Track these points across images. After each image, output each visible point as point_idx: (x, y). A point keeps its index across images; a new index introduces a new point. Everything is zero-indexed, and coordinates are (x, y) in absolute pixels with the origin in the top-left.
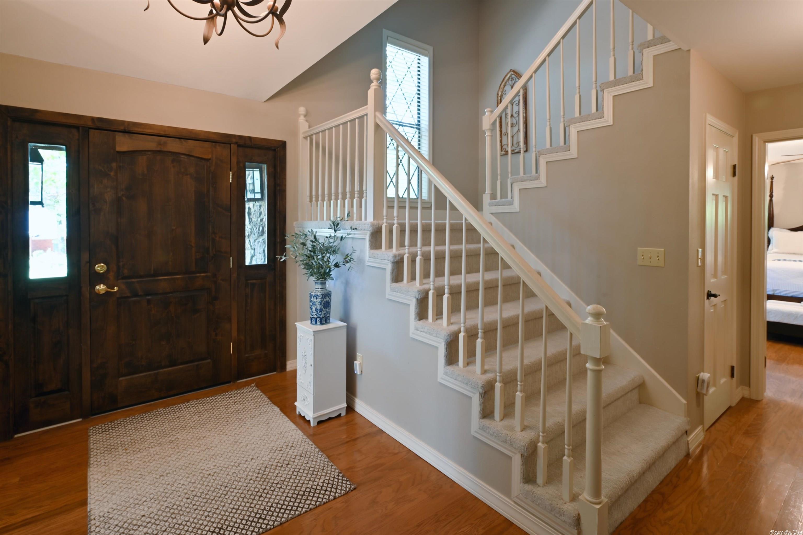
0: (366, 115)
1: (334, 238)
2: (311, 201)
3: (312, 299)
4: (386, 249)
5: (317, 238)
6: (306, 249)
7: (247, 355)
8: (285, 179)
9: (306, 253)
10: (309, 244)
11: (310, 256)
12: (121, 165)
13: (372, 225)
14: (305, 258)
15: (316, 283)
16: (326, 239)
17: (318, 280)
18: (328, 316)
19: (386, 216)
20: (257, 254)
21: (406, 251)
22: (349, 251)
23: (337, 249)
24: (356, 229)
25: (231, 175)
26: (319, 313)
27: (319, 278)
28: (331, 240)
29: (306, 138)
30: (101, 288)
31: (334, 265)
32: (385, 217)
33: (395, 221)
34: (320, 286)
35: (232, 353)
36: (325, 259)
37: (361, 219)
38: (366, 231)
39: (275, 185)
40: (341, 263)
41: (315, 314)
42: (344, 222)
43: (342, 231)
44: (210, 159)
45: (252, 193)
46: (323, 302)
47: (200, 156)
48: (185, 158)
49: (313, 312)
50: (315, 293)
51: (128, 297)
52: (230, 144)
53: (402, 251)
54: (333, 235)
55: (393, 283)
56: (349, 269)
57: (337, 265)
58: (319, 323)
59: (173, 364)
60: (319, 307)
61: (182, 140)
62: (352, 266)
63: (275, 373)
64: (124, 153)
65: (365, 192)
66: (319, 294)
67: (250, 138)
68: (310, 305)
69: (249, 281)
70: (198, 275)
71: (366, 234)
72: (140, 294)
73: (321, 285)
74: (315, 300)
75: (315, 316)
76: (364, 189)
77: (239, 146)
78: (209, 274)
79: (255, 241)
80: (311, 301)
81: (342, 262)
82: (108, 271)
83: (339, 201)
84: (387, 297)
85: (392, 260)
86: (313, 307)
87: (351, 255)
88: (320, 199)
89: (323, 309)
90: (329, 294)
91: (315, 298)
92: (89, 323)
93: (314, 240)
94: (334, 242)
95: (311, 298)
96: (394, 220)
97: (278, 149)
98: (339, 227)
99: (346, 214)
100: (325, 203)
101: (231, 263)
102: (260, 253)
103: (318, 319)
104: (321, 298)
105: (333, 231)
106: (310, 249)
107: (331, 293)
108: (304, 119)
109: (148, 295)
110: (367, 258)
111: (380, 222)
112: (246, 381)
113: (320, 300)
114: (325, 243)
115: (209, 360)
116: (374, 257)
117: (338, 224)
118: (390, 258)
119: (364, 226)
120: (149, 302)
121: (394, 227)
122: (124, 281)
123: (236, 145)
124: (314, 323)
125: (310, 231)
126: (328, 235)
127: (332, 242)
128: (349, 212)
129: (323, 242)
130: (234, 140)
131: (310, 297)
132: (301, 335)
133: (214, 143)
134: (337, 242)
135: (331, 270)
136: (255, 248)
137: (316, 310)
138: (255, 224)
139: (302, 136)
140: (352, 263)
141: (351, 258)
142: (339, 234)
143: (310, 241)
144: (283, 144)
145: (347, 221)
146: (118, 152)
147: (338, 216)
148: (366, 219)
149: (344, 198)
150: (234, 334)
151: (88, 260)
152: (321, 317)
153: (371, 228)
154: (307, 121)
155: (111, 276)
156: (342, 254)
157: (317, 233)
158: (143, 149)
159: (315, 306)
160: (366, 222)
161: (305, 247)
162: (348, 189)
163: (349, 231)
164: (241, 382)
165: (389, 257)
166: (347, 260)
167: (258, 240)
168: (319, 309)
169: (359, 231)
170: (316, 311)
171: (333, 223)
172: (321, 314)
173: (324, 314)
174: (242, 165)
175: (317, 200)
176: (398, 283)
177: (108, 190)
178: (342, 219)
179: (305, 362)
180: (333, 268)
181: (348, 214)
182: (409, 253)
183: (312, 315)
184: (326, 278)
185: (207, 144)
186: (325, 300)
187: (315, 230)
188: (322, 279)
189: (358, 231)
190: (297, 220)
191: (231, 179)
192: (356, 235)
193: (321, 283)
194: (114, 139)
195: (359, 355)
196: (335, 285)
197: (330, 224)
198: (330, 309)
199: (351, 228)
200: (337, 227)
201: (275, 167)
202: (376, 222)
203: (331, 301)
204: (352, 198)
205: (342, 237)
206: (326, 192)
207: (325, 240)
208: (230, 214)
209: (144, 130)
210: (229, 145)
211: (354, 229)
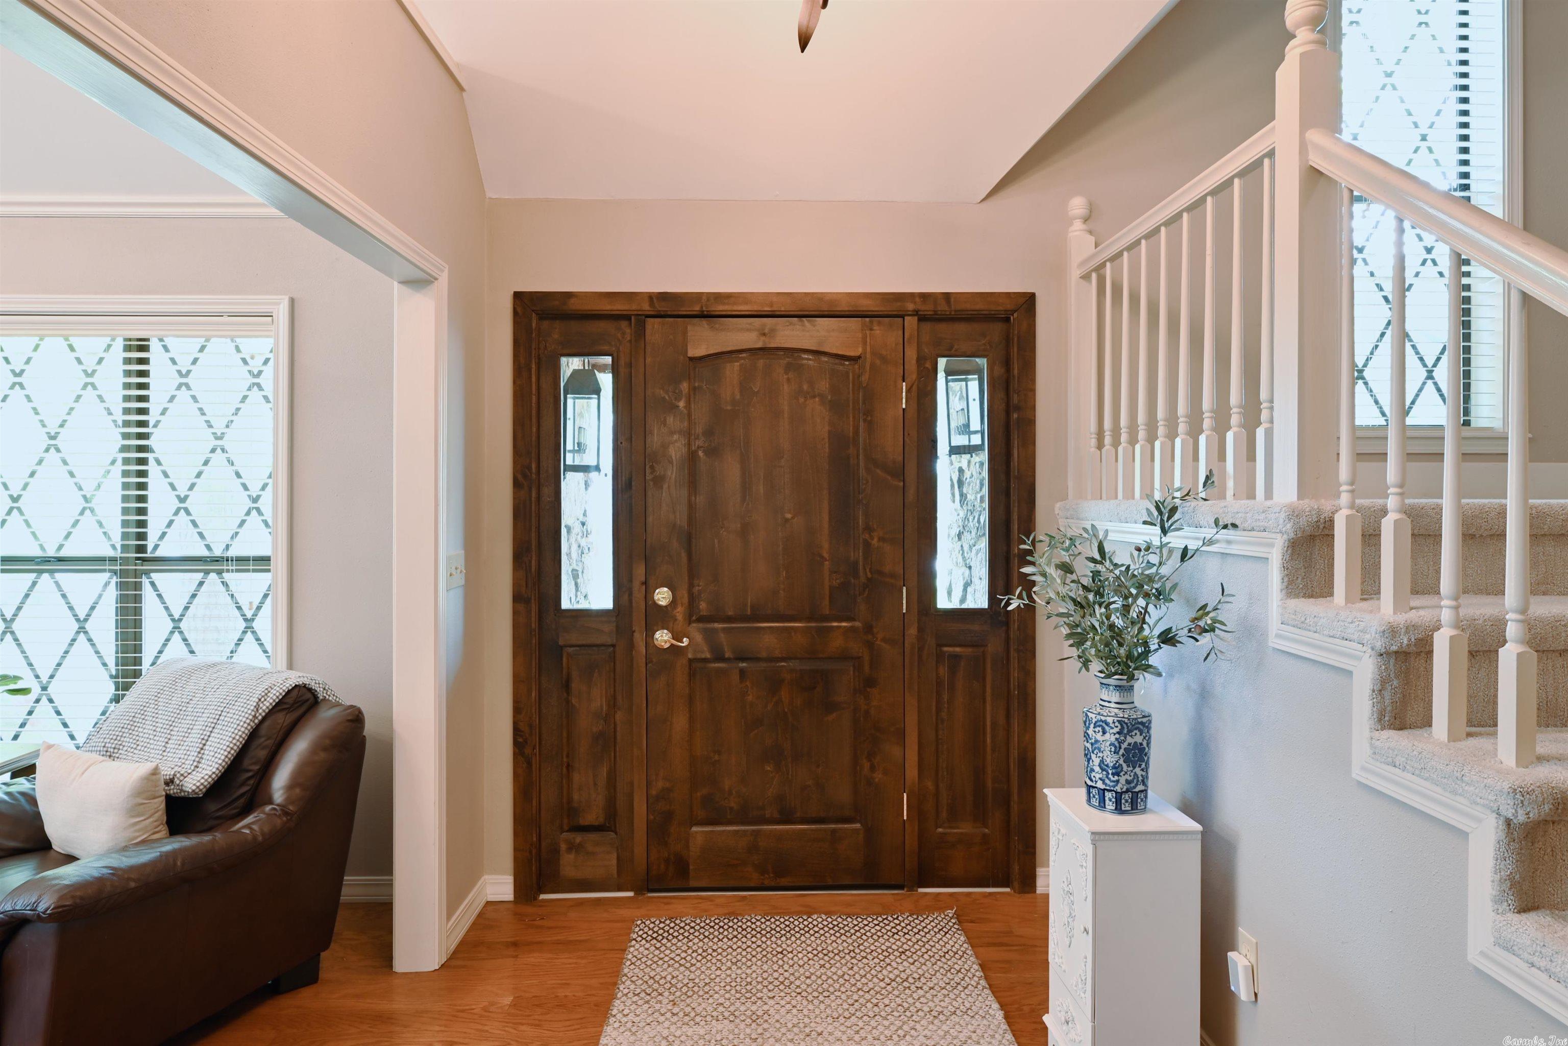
0: (1271, 154)
1: (1161, 552)
2: (1100, 446)
3: (1090, 732)
4: (1348, 600)
5: (1107, 548)
6: (1073, 581)
7: (940, 830)
8: (1033, 391)
9: (1072, 594)
10: (1084, 570)
11: (1084, 603)
12: (697, 385)
13: (1294, 514)
14: (1071, 606)
15: (1102, 684)
16: (1136, 553)
17: (1109, 676)
18: (1142, 791)
19: (1352, 483)
20: (975, 580)
21: (1446, 615)
22: (1210, 597)
23: (1167, 589)
24: (1234, 526)
25: (904, 388)
26: (1110, 776)
27: (1113, 670)
28: (1154, 559)
29: (1086, 277)
30: (663, 637)
31: (1159, 637)
32: (1344, 488)
33: (1392, 502)
34: (1115, 697)
35: (905, 818)
36: (1134, 614)
37: (1252, 495)
38: (1274, 536)
39: (1008, 409)
40: (1181, 633)
41: (1098, 776)
42: (1194, 503)
43: (1187, 531)
44: (859, 357)
45: (963, 434)
46: (1124, 746)
47: (840, 353)
48: (810, 359)
49: (1092, 770)
50: (1099, 714)
51: (705, 660)
52: (902, 317)
53: (1422, 613)
54: (1156, 542)
55: (1383, 729)
56: (1208, 655)
57: (1168, 638)
58: (1110, 806)
59: (787, 819)
60: (1110, 760)
61: (804, 319)
62: (1218, 644)
63: (1008, 890)
64: (701, 358)
65: (1264, 405)
66: (1110, 720)
67: (947, 296)
68: (1086, 748)
69: (946, 649)
70: (835, 624)
71: (1272, 545)
72: (727, 656)
73: (1118, 694)
74: (1099, 737)
75: (1100, 785)
76: (1264, 395)
77: (922, 318)
78: (857, 624)
79: (971, 548)
80: (1087, 736)
81: (1186, 631)
82: (673, 603)
83: (1178, 442)
84: (1357, 773)
85: (1379, 645)
86: (1093, 756)
87: (1215, 609)
88: (1124, 437)
89: (1124, 766)
90: (1142, 723)
91: (1100, 729)
92: (645, 705)
93: (1098, 557)
94: (1160, 564)
95: (1088, 728)
96: (1387, 496)
97: (1015, 315)
98: (1176, 517)
99: (1202, 479)
100: (1138, 448)
101: (904, 602)
102: (981, 579)
103: (1108, 795)
104: (1118, 733)
105: (1157, 530)
106: (1086, 581)
107: (1150, 722)
108: (1083, 227)
109: (743, 659)
110: (1274, 625)
111: (1326, 505)
112: (939, 894)
113: (1113, 738)
114: (1132, 567)
115: (858, 826)
116: (1301, 625)
117: (1174, 510)
118: (1368, 636)
119: (1262, 516)
120: (742, 672)
121: (1387, 526)
122: (701, 625)
123: (916, 318)
124: (1095, 802)
125: (1089, 527)
126: (1140, 540)
127: (1155, 565)
128: (1211, 471)
129: (1128, 561)
130: (911, 307)
131: (1085, 722)
132: (1059, 830)
133: (867, 319)
134: (1170, 562)
135: (1149, 651)
136: (972, 564)
137: (1103, 766)
138: (971, 508)
139: (1079, 272)
140: (1217, 636)
141: (1215, 621)
142: (1176, 540)
143: (1087, 558)
144: (1028, 301)
145: (1205, 500)
146: (691, 359)
147: (1177, 484)
148: (1269, 494)
149: (1195, 431)
150: (912, 773)
151: (643, 579)
152: (1118, 789)
153: (1289, 526)
154: (1091, 232)
155: (680, 613)
156: (1188, 602)
157: (1110, 534)
158: (734, 348)
159: (1100, 754)
160: (1269, 503)
161: (1068, 575)
162: (1207, 403)
163: (1209, 532)
164: (926, 894)
165: (1364, 631)
166: (1202, 623)
167: (977, 547)
168: (1112, 764)
169: (1245, 533)
170: (1103, 770)
171: (1158, 508)
172: (1118, 781)
173: (1128, 782)
174: (928, 365)
175: (1116, 443)
176: (1405, 733)
177: (676, 437)
178: (1187, 494)
179: (1071, 914)
180: (1156, 646)
181: (1207, 478)
182: (1458, 624)
183: (1091, 780)
184: (1134, 675)
185: (854, 323)
186: (1129, 740)
187: (1101, 527)
188: (1121, 674)
189: (1238, 533)
190: (1065, 498)
191: (904, 401)
192: (1234, 546)
193: (1118, 688)
194: (685, 333)
195: (1244, 934)
196: (1166, 691)
197: (1148, 510)
198: (1146, 770)
199: (1216, 522)
200: (1169, 518)
201: (1007, 363)
202: (1307, 504)
203: (1148, 744)
204: (1221, 427)
205: (1185, 550)
206: (1141, 418)
207: (1132, 555)
208: (902, 484)
209: (735, 308)
210: (900, 320)
211: (1225, 527)
